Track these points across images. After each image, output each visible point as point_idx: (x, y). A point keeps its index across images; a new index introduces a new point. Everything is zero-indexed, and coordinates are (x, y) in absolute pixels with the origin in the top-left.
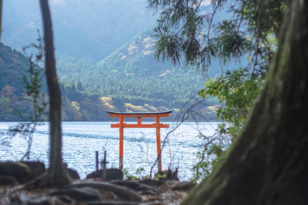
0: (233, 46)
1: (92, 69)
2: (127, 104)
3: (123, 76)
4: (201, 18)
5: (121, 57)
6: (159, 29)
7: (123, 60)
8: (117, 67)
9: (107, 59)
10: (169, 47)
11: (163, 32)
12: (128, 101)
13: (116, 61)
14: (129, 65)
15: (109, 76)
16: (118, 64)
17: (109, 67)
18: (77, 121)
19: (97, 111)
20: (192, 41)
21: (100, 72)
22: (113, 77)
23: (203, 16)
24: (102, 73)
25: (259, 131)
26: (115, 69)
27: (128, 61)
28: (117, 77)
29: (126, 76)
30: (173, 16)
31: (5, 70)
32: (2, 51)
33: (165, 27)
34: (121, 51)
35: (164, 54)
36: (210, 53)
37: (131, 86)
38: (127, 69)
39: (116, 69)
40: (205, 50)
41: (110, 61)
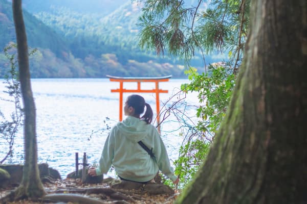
0: (216, 36)
1: (96, 26)
2: (131, 61)
3: (128, 33)
4: (185, 11)
5: (125, 13)
6: (144, 17)
7: (127, 17)
8: (121, 24)
9: (111, 15)
10: (154, 36)
11: (148, 21)
12: (132, 58)
13: (121, 17)
14: (133, 22)
15: (113, 33)
16: (123, 21)
17: (113, 23)
18: (82, 77)
19: (101, 68)
20: (176, 31)
21: (104, 28)
22: (117, 34)
23: (187, 9)
24: (107, 30)
25: (212, 179)
26: (119, 25)
27: (132, 18)
28: (121, 34)
29: (130, 33)
30: (159, 6)
31: (9, 26)
32: (6, 8)
33: (150, 16)
34: (126, 8)
35: (148, 43)
36: (194, 44)
37: (135, 42)
38: (132, 26)
39: (121, 26)
40: (189, 41)
41: (115, 16)
